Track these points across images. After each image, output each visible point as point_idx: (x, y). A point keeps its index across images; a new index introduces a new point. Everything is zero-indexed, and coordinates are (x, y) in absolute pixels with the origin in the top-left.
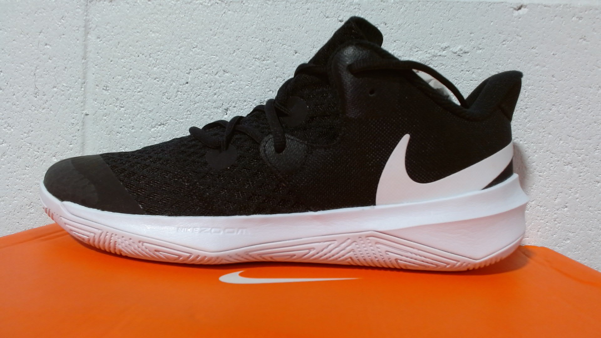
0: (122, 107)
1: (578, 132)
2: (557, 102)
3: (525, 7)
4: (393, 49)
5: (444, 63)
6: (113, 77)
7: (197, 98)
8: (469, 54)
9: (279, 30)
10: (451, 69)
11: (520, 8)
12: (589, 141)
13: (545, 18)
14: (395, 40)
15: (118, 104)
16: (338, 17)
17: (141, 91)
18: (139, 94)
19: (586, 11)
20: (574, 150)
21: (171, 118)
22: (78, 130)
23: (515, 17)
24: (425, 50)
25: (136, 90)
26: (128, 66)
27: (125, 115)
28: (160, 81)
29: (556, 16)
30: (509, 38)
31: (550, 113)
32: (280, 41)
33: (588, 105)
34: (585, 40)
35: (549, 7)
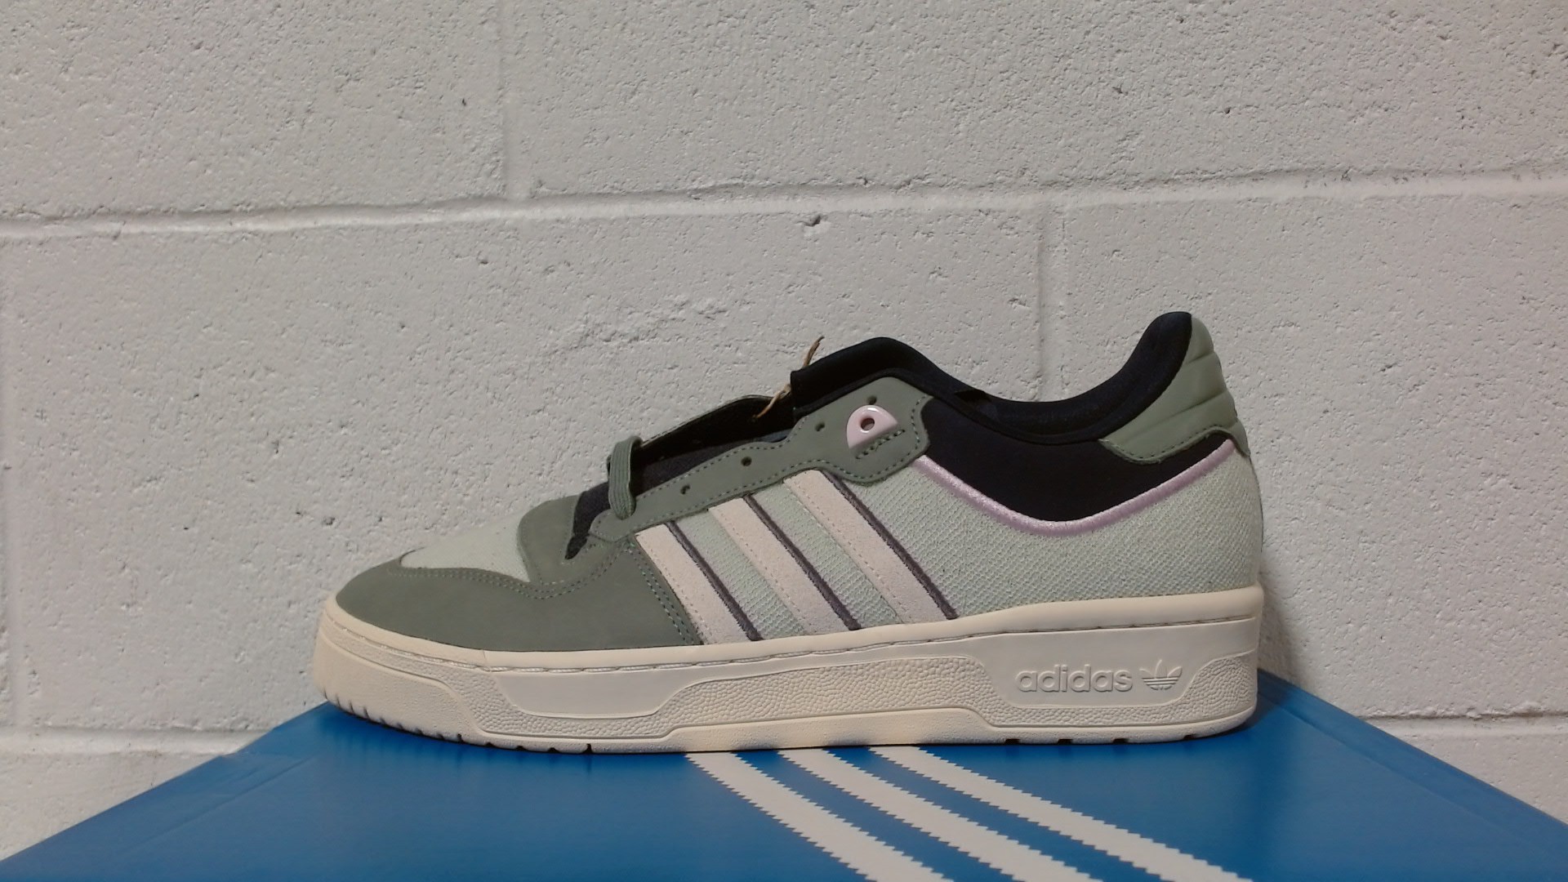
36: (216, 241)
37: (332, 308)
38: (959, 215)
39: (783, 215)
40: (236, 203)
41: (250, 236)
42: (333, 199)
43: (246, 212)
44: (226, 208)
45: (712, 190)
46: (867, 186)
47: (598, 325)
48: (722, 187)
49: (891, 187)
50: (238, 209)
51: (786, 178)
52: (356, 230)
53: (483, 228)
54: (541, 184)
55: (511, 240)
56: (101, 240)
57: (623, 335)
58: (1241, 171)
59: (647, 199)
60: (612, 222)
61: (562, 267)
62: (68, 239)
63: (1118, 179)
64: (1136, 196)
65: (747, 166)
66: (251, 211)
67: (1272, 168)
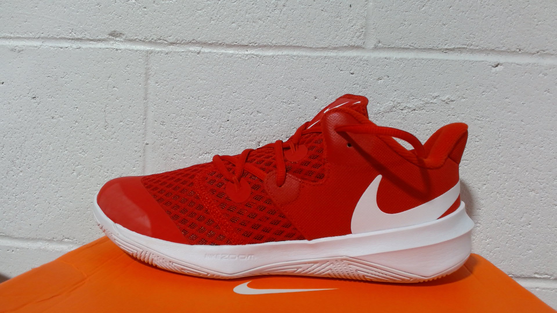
0: (176, 139)
1: (541, 165)
2: (525, 141)
3: (501, 65)
4: (394, 97)
5: (435, 109)
6: (168, 115)
7: (236, 133)
8: (454, 102)
9: (302, 80)
10: (440, 114)
11: (497, 66)
12: (549, 173)
13: (517, 74)
14: (395, 90)
15: (172, 136)
16: (350, 70)
17: (191, 126)
18: (189, 128)
19: (550, 69)
20: (537, 180)
21: (215, 148)
22: (140, 156)
23: (493, 73)
24: (420, 98)
25: (187, 125)
26: (180, 106)
27: (178, 145)
28: (206, 119)
29: (526, 73)
30: (488, 90)
31: (519, 150)
32: (303, 88)
33: (550, 144)
34: (549, 92)
35: (521, 65)
39: (483, 62)
40: (251, 42)
41: (255, 56)
48: (457, 48)
49: (530, 53)
51: (485, 47)
52: (300, 57)
53: (354, 59)
55: (364, 65)
56: (193, 54)
59: (425, 51)
62: (179, 52)
65: (469, 40)
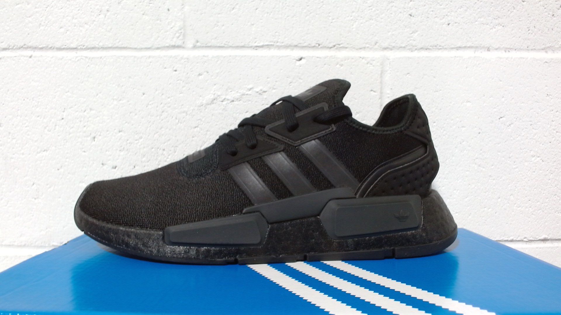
36: (71, 60)
37: (116, 87)
38: (353, 59)
42: (117, 45)
43: (82, 49)
44: (75, 47)
45: (262, 47)
46: (320, 47)
47: (219, 96)
50: (79, 47)
54: (197, 42)
57: (228, 100)
58: (453, 46)
60: (224, 57)
61: (205, 73)
63: (409, 48)
64: (416, 54)
66: (85, 48)
67: (463, 46)
